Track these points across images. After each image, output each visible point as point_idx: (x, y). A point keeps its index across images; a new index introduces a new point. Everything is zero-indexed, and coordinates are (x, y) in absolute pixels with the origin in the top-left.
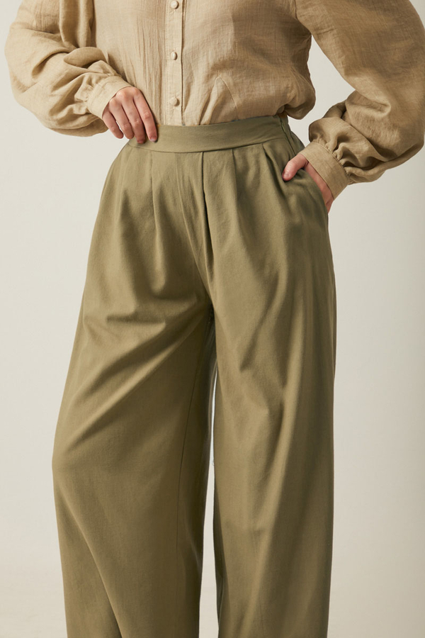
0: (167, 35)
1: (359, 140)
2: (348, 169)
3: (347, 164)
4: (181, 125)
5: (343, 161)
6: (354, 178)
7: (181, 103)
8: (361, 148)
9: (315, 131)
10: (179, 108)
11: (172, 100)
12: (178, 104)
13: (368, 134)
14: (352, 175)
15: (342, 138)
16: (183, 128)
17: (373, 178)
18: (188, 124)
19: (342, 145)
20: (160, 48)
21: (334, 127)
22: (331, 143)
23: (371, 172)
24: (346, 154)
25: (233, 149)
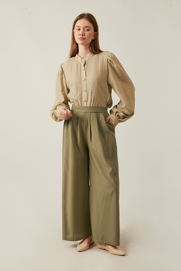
0: (83, 86)
1: (120, 113)
2: (119, 119)
3: (119, 118)
4: (86, 106)
5: (118, 117)
6: (120, 121)
7: (87, 101)
8: (121, 114)
9: (111, 112)
10: (86, 102)
11: (84, 101)
12: (85, 101)
13: (122, 111)
14: (120, 120)
15: (117, 112)
16: (86, 107)
17: (124, 121)
18: (87, 106)
19: (117, 114)
20: (81, 89)
21: (115, 110)
22: (115, 114)
23: (124, 120)
24: (118, 116)
25: (97, 112)
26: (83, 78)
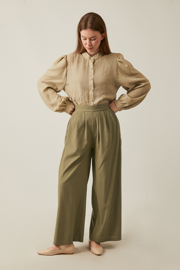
26: (91, 77)
